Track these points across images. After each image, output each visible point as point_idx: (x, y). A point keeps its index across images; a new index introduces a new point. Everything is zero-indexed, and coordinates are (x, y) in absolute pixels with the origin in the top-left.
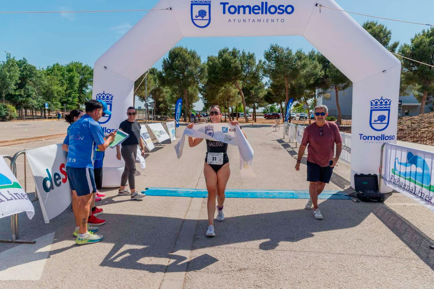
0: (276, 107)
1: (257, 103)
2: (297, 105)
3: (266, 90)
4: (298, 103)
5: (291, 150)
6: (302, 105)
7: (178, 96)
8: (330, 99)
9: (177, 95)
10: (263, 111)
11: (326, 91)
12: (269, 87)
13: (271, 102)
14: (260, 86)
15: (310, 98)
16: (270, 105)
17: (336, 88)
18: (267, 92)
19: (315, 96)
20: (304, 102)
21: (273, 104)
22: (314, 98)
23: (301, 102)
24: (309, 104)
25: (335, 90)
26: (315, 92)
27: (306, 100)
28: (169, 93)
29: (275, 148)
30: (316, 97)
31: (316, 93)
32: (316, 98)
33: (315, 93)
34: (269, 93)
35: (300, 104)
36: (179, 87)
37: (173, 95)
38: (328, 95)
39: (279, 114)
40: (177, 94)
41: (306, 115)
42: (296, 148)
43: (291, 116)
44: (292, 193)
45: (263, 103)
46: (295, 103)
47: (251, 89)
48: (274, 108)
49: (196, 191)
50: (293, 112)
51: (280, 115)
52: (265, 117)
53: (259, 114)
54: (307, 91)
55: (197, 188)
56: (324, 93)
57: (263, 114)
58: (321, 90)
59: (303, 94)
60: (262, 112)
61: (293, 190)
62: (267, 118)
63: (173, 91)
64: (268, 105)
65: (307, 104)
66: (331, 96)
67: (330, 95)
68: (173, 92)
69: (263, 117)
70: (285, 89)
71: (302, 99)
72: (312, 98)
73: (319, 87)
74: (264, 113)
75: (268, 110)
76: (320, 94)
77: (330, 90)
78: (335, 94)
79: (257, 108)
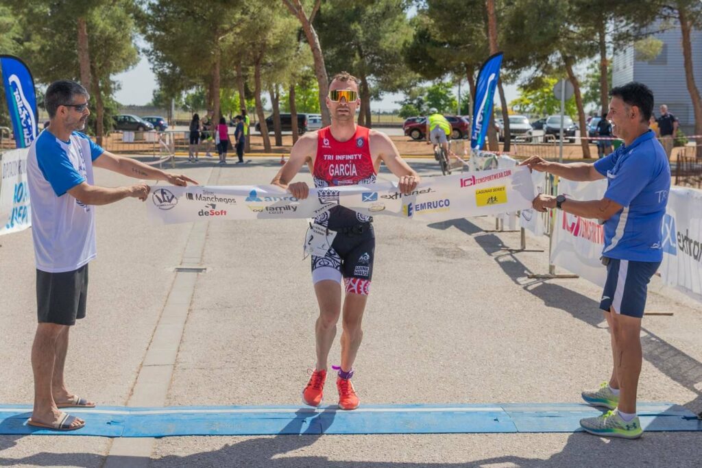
0: (454, 91)
1: (377, 74)
2: (535, 84)
3: (411, 23)
4: (539, 74)
5: (509, 258)
6: (553, 81)
7: (48, 44)
8: (662, 59)
9: (44, 41)
10: (399, 107)
11: (644, 30)
12: (421, 12)
13: (433, 71)
14: (388, 8)
15: (582, 56)
16: (428, 84)
17: (682, 19)
18: (413, 31)
19: (602, 48)
20: (560, 70)
21: (437, 80)
22: (598, 57)
23: (547, 70)
24: (581, 80)
25: (679, 25)
26: (601, 29)
27: (569, 61)
28: (11, 34)
29: (439, 252)
30: (610, 50)
31: (608, 38)
32: (609, 57)
33: (602, 37)
34: (423, 36)
35: (547, 79)
36: (52, 7)
37: (28, 39)
38: (654, 43)
39: (464, 118)
40: (44, 35)
41: (569, 123)
42: (522, 250)
43: (512, 126)
44: (491, 413)
45: (399, 74)
46: (527, 74)
47: (356, 16)
48: (446, 98)
49: (128, 413)
50: (521, 112)
51: (467, 122)
52: (409, 133)
53: (384, 119)
54: (571, 28)
55: (131, 405)
56: (637, 38)
57: (402, 121)
58: (625, 26)
59: (555, 39)
60: (395, 112)
61: (498, 404)
62: (416, 134)
63: (29, 22)
64: (420, 85)
65: (573, 79)
66: (665, 47)
67: (661, 43)
68: (30, 28)
69: (401, 132)
70: (486, 20)
71: (555, 58)
72: (591, 56)
73: (618, 15)
74: (404, 114)
75: (421, 102)
76: (621, 39)
77: (658, 24)
78: (680, 43)
79: (377, 98)
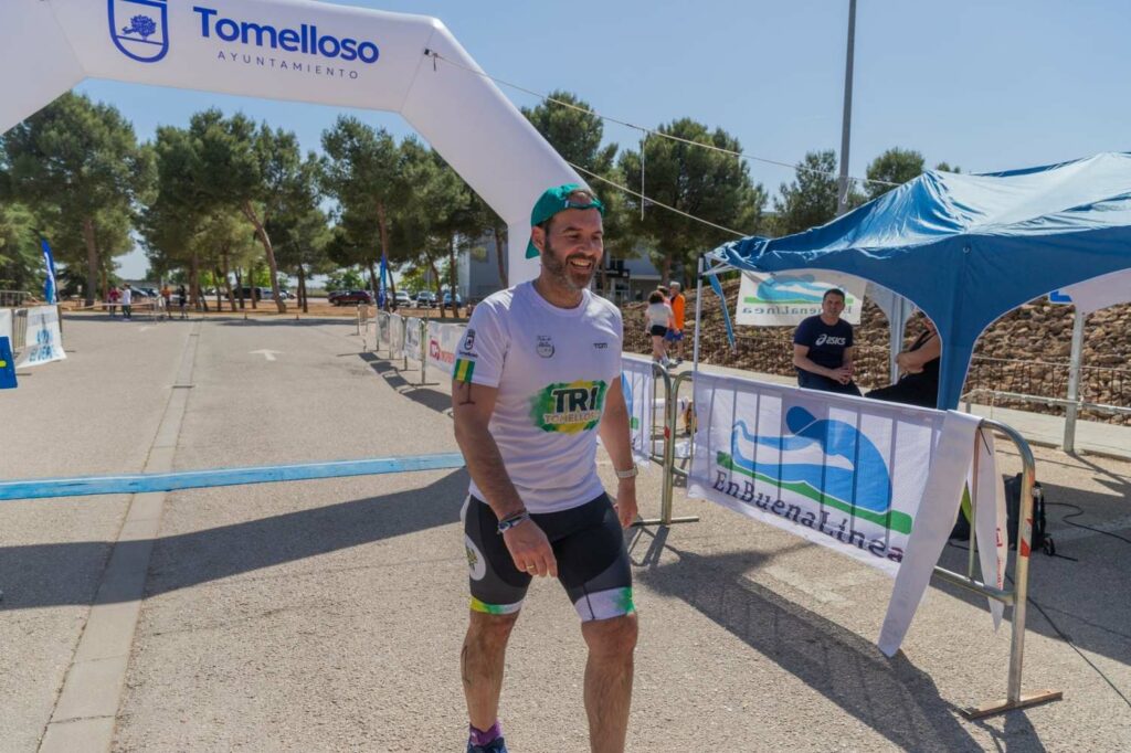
0: (361, 276)
1: (310, 262)
2: (411, 273)
3: (332, 231)
4: (414, 266)
5: (394, 375)
6: (422, 271)
7: (61, 234)
8: (486, 260)
9: (56, 232)
10: (325, 285)
11: (475, 242)
12: (338, 224)
13: (347, 263)
14: (315, 221)
15: (440, 256)
16: (344, 271)
17: (497, 236)
18: (332, 237)
19: (451, 251)
20: (426, 264)
21: (350, 268)
22: (448, 257)
23: (419, 264)
24: (440, 270)
25: (495, 241)
26: (451, 241)
27: (431, 259)
28: (27, 225)
29: (354, 372)
30: (456, 253)
31: (455, 246)
32: (456, 257)
33: (451, 244)
34: (339, 239)
35: (419, 269)
36: (63, 207)
37: (43, 229)
38: (481, 250)
39: (367, 292)
40: (56, 228)
41: (433, 297)
42: (406, 370)
43: (398, 298)
44: (389, 462)
45: (324, 263)
46: (407, 266)
47: (292, 224)
48: (354, 279)
49: (143, 477)
50: (403, 290)
51: (369, 295)
52: (331, 301)
53: (314, 293)
54: (433, 239)
55: (146, 471)
56: (472, 246)
57: (327, 293)
58: (464, 240)
59: (423, 245)
60: (322, 288)
61: (393, 456)
62: (336, 302)
63: (43, 217)
64: (339, 271)
65: (434, 270)
66: (487, 253)
67: (485, 250)
68: (44, 221)
69: (326, 301)
70: (380, 231)
71: (423, 256)
72: (445, 256)
73: (459, 233)
74: (328, 289)
75: (339, 282)
76: (462, 247)
77: (483, 239)
78: (496, 251)
79: (310, 278)
